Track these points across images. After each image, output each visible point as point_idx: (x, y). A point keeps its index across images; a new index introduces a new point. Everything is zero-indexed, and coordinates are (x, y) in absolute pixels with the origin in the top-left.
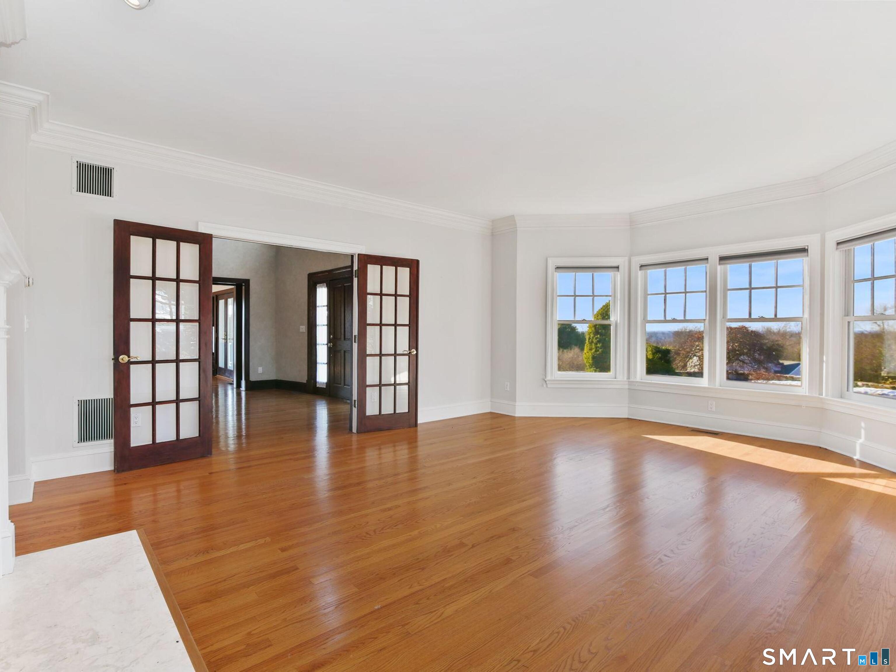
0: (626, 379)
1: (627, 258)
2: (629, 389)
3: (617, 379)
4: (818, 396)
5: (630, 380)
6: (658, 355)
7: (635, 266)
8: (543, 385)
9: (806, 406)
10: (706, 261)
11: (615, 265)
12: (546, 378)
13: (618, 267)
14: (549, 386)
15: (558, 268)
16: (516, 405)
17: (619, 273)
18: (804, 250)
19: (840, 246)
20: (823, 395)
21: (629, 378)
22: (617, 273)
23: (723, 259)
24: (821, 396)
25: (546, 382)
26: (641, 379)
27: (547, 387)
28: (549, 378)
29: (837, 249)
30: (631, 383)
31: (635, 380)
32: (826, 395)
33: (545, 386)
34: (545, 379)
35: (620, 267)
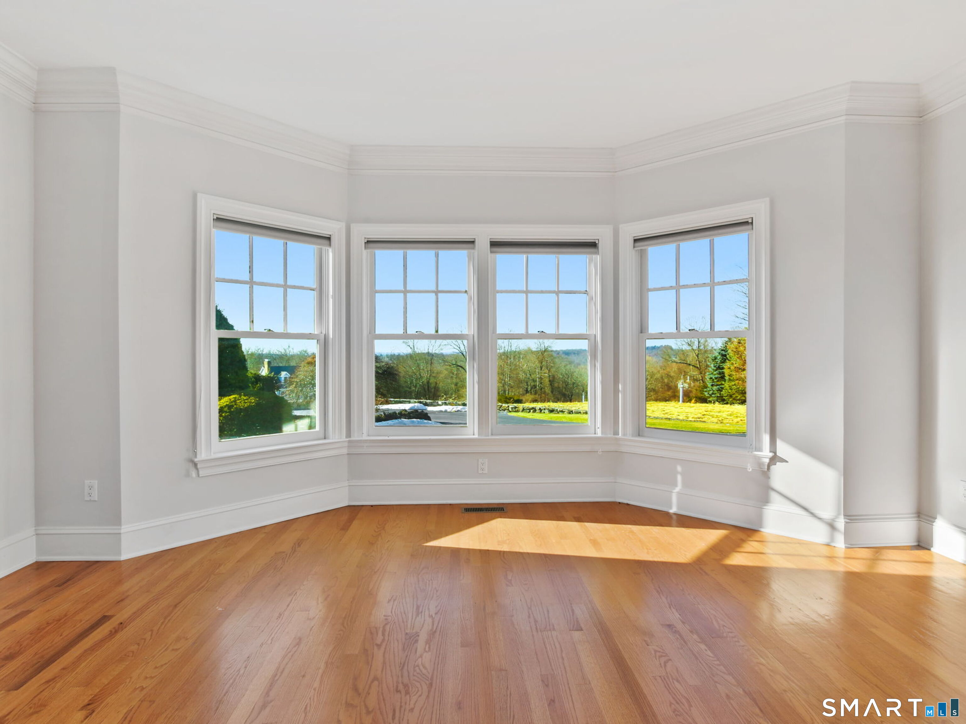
0: (344, 437)
1: (343, 225)
2: (348, 454)
3: (328, 439)
4: (612, 436)
5: (352, 439)
6: (259, 385)
7: (358, 243)
8: (188, 475)
9: (602, 451)
10: (470, 246)
11: (324, 232)
12: (196, 457)
13: (329, 239)
14: (202, 473)
15: (219, 219)
16: (122, 531)
17: (330, 250)
18: (592, 245)
19: (637, 244)
20: (619, 435)
21: (349, 434)
22: (329, 248)
23: (495, 244)
24: (616, 436)
25: (195, 465)
26: (368, 436)
27: (199, 476)
28: (202, 455)
29: (634, 247)
30: (352, 444)
31: (361, 438)
32: (624, 434)
33: (194, 474)
34: (196, 460)
35: (332, 239)
